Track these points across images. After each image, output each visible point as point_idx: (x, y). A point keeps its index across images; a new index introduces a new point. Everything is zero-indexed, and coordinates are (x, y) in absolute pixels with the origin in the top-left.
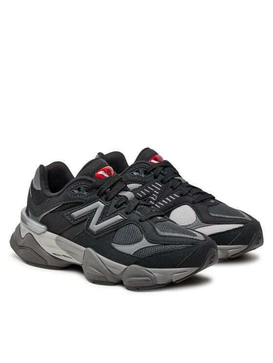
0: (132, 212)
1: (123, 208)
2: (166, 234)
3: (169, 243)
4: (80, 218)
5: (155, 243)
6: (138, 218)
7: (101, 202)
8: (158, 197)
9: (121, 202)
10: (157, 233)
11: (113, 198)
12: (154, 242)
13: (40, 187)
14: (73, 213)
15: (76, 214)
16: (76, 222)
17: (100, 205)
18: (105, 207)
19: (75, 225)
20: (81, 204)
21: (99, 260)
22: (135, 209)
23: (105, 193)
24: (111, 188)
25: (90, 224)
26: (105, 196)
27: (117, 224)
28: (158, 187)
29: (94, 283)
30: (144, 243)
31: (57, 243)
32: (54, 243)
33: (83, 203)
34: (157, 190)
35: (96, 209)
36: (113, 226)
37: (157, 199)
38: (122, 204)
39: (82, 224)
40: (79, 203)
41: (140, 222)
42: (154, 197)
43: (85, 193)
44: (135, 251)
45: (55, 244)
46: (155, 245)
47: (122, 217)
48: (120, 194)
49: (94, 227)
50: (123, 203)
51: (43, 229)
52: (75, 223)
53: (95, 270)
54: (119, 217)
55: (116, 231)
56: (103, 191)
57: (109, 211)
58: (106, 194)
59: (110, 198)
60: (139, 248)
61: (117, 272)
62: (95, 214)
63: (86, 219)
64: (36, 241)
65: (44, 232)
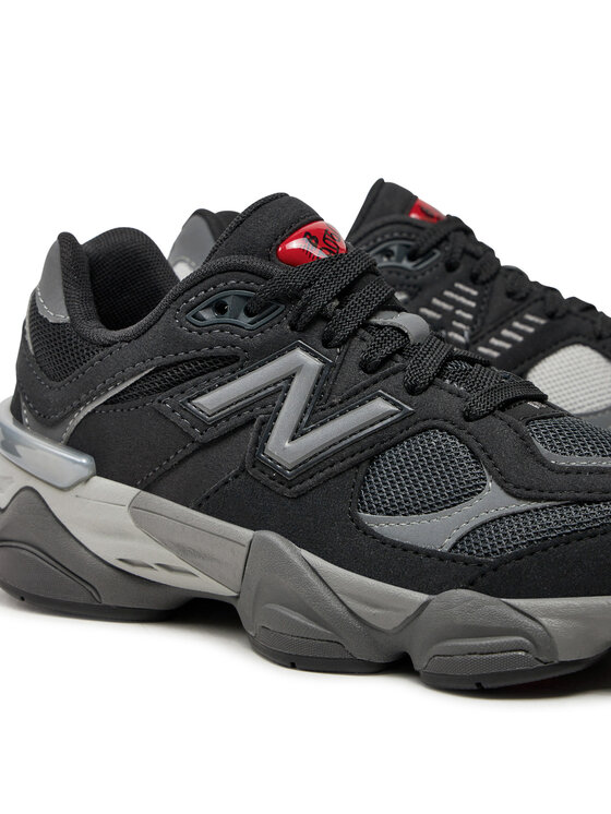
0: (431, 383)
1: (395, 372)
2: (577, 462)
3: (596, 496)
4: (227, 418)
5: (538, 500)
6: (456, 407)
7: (307, 350)
8: (472, 329)
9: (386, 350)
10: (542, 462)
11: (354, 334)
12: (533, 494)
13: (65, 310)
14: (201, 401)
15: (211, 401)
16: (213, 433)
17: (303, 363)
18: (322, 369)
19: (205, 446)
20: (229, 364)
21: (309, 575)
22: (440, 373)
23: (321, 316)
24: (343, 295)
25: (267, 439)
26: (321, 327)
27: (374, 432)
28: (468, 296)
29: (293, 666)
30: (492, 501)
31: (135, 518)
32: (125, 519)
33: (234, 359)
34: (466, 309)
35: (290, 378)
36: (357, 441)
37: (471, 337)
38: (389, 358)
39: (235, 439)
40: (222, 358)
41: (468, 419)
42: (461, 332)
43: (244, 320)
44: (457, 534)
45: (130, 521)
46: (539, 505)
47: (395, 404)
48: (379, 320)
49: (285, 447)
50: (394, 353)
51: (80, 467)
52: (208, 437)
53: (297, 617)
54: (380, 406)
55: (371, 459)
56: (311, 311)
57: (340, 386)
58: (327, 319)
59: (340, 335)
60: (475, 522)
61: (388, 621)
62: (284, 399)
63: (251, 421)
64: (55, 517)
65: (87, 480)
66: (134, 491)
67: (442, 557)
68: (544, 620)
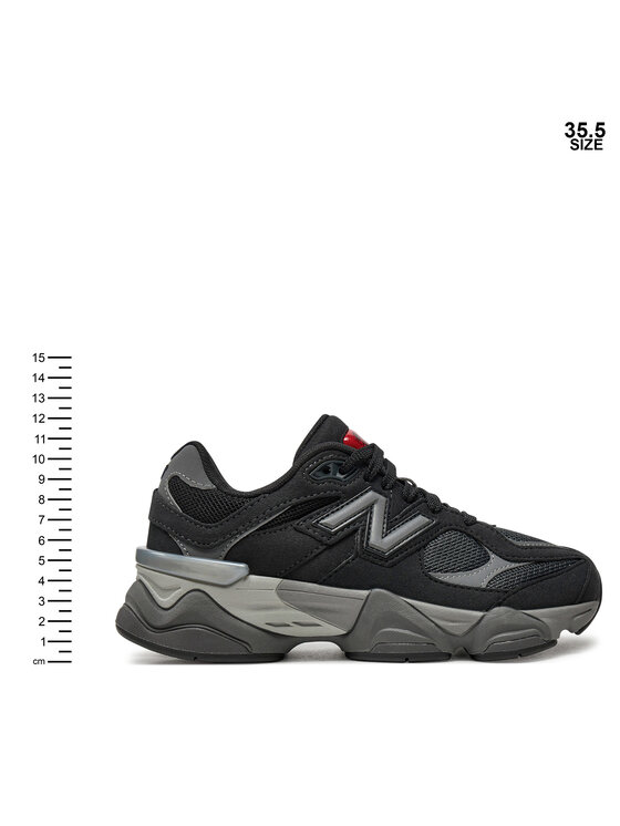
4: (342, 530)
5: (520, 562)
7: (376, 492)
10: (513, 544)
12: (516, 559)
13: (210, 482)
14: (324, 521)
15: (332, 521)
16: (334, 539)
17: (376, 498)
18: (387, 501)
20: (334, 501)
21: (412, 609)
26: (380, 480)
30: (497, 563)
31: (279, 596)
33: (338, 498)
35: (371, 506)
36: (418, 536)
39: (347, 542)
40: (331, 497)
43: (340, 477)
44: (487, 580)
45: (278, 599)
46: (521, 564)
47: (429, 518)
49: (380, 542)
52: (332, 541)
54: (422, 519)
55: (424, 547)
56: (375, 470)
61: (459, 629)
62: (371, 517)
63: (356, 531)
64: (216, 603)
65: (245, 578)
66: (278, 580)
67: (484, 590)
68: (544, 619)
